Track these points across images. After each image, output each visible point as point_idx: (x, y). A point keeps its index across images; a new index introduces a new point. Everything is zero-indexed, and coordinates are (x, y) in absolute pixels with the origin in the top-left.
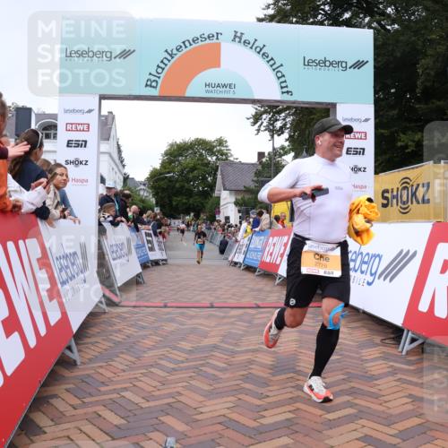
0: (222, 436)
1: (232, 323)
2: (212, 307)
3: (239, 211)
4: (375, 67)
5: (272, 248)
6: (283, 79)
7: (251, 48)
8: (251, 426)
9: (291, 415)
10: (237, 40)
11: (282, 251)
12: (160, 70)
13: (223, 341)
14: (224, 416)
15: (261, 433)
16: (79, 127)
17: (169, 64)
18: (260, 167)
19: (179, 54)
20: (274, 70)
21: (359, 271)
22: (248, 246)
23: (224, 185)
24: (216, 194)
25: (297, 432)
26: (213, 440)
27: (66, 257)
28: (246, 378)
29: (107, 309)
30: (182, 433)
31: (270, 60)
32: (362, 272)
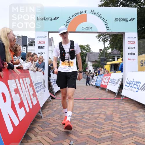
0: (88, 141)
1: (92, 105)
2: (85, 99)
3: (94, 68)
4: (138, 20)
5: (105, 80)
6: (107, 25)
7: (97, 15)
8: (98, 138)
9: (111, 135)
10: (92, 13)
11: (108, 81)
12: (67, 23)
13: (89, 110)
14: (89, 134)
15: (101, 140)
16: (42, 42)
17: (70, 21)
18: (100, 54)
19: (73, 18)
20: (104, 22)
21: (133, 87)
22: (97, 80)
23: (89, 60)
24: (86, 63)
25: (113, 140)
26: (85, 142)
27: (38, 83)
28: (96, 122)
29: (51, 100)
30: (75, 140)
31: (103, 19)
32: (134, 88)
